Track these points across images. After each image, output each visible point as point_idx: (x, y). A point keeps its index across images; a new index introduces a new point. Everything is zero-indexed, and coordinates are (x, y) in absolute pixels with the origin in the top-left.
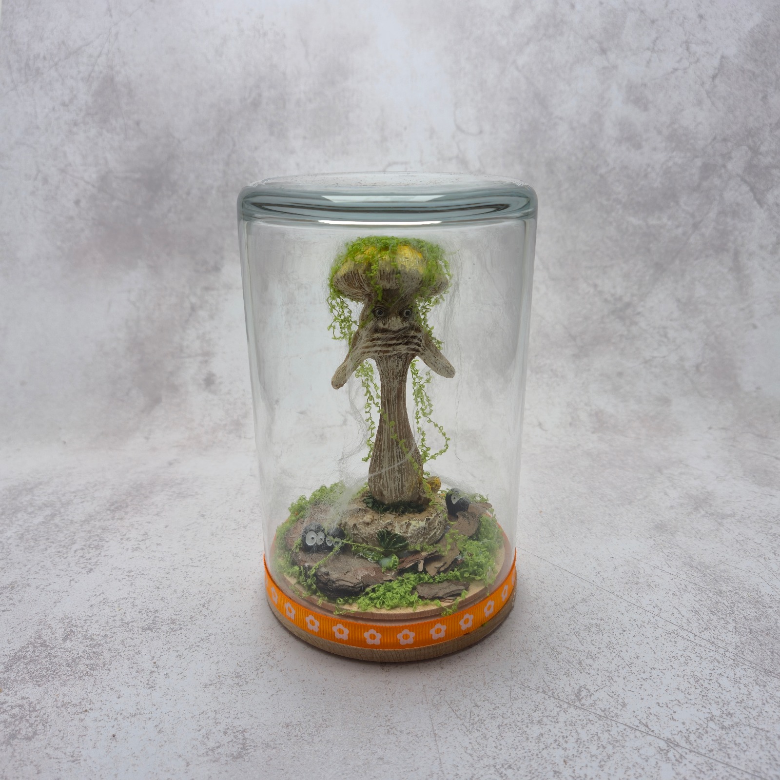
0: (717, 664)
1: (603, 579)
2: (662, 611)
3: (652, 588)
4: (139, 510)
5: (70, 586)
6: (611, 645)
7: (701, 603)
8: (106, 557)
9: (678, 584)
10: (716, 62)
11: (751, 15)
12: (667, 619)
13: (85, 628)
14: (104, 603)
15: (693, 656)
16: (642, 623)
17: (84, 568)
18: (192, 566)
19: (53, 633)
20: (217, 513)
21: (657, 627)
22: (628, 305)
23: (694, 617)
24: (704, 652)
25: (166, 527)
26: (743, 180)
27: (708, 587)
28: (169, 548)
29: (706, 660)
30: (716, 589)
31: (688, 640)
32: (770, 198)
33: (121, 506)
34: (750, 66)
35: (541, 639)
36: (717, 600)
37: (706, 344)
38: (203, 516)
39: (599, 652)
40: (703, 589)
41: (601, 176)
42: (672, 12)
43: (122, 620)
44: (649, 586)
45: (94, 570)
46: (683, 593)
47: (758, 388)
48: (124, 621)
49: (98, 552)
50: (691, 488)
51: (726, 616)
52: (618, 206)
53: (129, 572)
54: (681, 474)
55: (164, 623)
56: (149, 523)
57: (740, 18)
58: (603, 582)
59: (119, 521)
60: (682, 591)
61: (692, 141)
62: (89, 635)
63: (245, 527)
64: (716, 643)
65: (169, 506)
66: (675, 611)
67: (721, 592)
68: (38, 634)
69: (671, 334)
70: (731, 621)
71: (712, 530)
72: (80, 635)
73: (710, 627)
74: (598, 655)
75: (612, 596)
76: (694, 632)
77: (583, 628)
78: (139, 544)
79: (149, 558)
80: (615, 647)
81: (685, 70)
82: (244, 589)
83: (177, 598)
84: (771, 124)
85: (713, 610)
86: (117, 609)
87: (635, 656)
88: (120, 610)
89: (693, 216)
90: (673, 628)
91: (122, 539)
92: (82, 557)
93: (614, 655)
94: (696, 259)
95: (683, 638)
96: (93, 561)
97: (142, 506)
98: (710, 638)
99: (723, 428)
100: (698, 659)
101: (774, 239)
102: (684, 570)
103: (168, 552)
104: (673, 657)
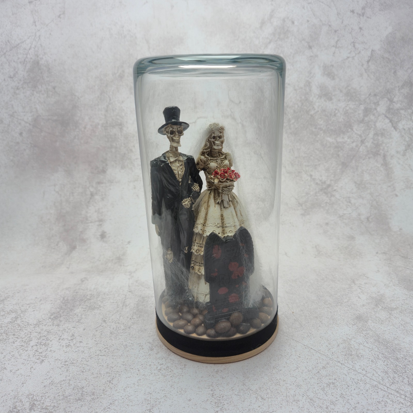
0: (402, 405)
1: (333, 353)
2: (367, 372)
3: (359, 358)
4: (67, 320)
5: (31, 372)
6: (342, 396)
7: (388, 366)
8: (51, 352)
9: (373, 354)
10: (369, 53)
11: (387, 28)
12: (371, 378)
13: (42, 401)
14: (52, 384)
15: (388, 401)
16: (358, 381)
17: (38, 359)
18: (101, 355)
19: (23, 405)
20: (113, 319)
21: (366, 383)
22: (329, 186)
23: (385, 376)
24: (394, 398)
25: (84, 329)
26: (386, 116)
27: (390, 355)
28: (87, 344)
29: (396, 403)
30: (394, 357)
31: (384, 391)
32: (400, 126)
33: (57, 316)
34: (386, 55)
35: (304, 393)
36: (396, 364)
37: (372, 206)
38: (105, 321)
39: (336, 400)
40: (388, 357)
41: (311, 116)
42: (346, 26)
43: (63, 395)
44: (358, 356)
45: (44, 361)
46: (377, 360)
47: (401, 229)
48: (64, 396)
49: (46, 348)
50: (372, 293)
51: (403, 374)
52: (321, 132)
53: (66, 362)
54: (366, 283)
55: (88, 395)
56: (74, 327)
57: (381, 29)
58: (333, 355)
59: (57, 327)
60: (376, 359)
61: (358, 96)
62: (44, 406)
63: (129, 328)
64: (399, 391)
65: (85, 315)
66: (375, 373)
67: (398, 359)
68: (14, 405)
69: (353, 201)
70: (405, 377)
71: (387, 318)
72: (39, 407)
73: (395, 381)
74: (336, 402)
75: (339, 364)
76: (387, 385)
77: (325, 385)
78: (69, 343)
79: (76, 352)
80: (345, 396)
81: (353, 58)
82: (132, 369)
83: (94, 378)
84: (399, 86)
85: (395, 370)
86: (60, 388)
87: (357, 402)
88: (61, 389)
89: (360, 136)
90: (375, 383)
91: (59, 339)
92: (36, 351)
93: (345, 402)
94: (364, 160)
95: (382, 390)
96: (44, 354)
97: (69, 316)
98: (396, 389)
99: (384, 253)
100: (391, 402)
101: (404, 148)
102: (375, 345)
103: (87, 347)
104: (378, 402)
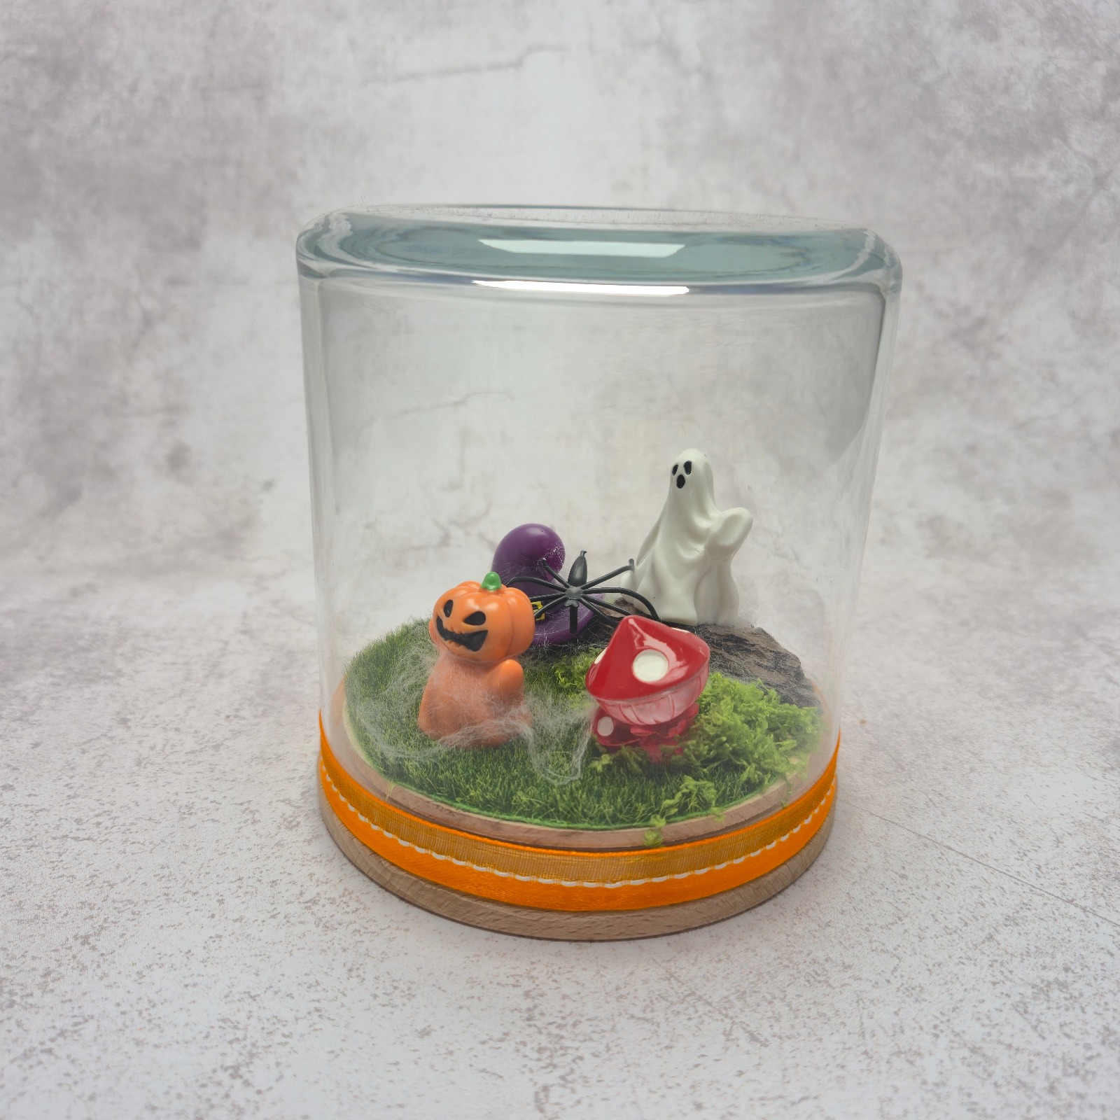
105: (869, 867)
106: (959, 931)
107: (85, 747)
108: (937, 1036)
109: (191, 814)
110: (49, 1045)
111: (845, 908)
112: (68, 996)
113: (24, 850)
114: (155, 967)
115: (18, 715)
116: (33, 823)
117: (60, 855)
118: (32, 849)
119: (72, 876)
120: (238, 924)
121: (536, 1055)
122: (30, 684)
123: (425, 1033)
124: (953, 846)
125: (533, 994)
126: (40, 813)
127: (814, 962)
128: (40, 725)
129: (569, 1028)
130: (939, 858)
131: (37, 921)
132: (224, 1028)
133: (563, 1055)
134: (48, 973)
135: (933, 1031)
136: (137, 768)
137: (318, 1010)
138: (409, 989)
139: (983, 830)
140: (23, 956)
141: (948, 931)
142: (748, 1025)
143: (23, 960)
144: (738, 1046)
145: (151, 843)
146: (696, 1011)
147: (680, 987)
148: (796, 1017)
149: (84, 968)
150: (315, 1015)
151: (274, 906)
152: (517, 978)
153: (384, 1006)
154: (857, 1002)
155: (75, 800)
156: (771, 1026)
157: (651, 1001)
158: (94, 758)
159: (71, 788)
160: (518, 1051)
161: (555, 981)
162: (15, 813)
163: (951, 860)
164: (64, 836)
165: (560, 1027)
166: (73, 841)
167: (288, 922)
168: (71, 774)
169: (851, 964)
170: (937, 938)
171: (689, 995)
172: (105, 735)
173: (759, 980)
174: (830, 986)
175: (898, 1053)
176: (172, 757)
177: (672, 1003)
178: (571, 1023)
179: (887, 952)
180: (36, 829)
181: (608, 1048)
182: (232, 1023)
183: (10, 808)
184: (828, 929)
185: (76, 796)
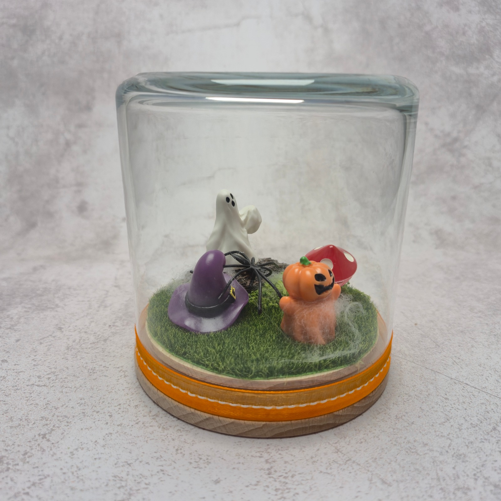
105: (429, 394)
106: (478, 426)
107: (42, 341)
108: (476, 480)
109: (94, 373)
110: (27, 490)
111: (420, 415)
112: (36, 465)
113: (13, 392)
114: (79, 449)
115: (9, 326)
116: (17, 378)
117: (31, 394)
118: (17, 391)
119: (37, 404)
120: (120, 427)
121: (274, 493)
122: (14, 312)
123: (217, 482)
124: (468, 383)
125: (270, 461)
126: (20, 373)
127: (409, 442)
128: (19, 331)
129: (290, 478)
130: (463, 389)
131: (20, 427)
132: (115, 480)
133: (288, 492)
134: (26, 453)
135: (474, 477)
136: (67, 351)
137: (162, 470)
138: (207, 459)
139: (482, 375)
140: (13, 444)
141: (473, 426)
142: (380, 475)
143: (13, 446)
144: (376, 486)
145: (75, 387)
146: (353, 469)
147: (343, 456)
148: (404, 471)
149: (44, 450)
150: (161, 473)
151: (137, 418)
152: (261, 453)
153: (195, 468)
154: (433, 462)
155: (37, 367)
156: (392, 475)
157: (330, 464)
158: (46, 346)
159: (35, 361)
160: (265, 490)
161: (280, 454)
162: (8, 373)
163: (469, 390)
164: (32, 384)
165: (285, 478)
166: (36, 387)
167: (144, 426)
168: (35, 354)
169: (427, 443)
170: (468, 429)
171: (348, 460)
172: (51, 335)
173: (382, 452)
174: (418, 454)
175: (458, 489)
176: (83, 345)
177: (340, 465)
178: (291, 475)
179: (444, 436)
180: (18, 381)
181: (311, 489)
182: (119, 478)
183: (5, 371)
184: (413, 425)
185: (37, 365)
